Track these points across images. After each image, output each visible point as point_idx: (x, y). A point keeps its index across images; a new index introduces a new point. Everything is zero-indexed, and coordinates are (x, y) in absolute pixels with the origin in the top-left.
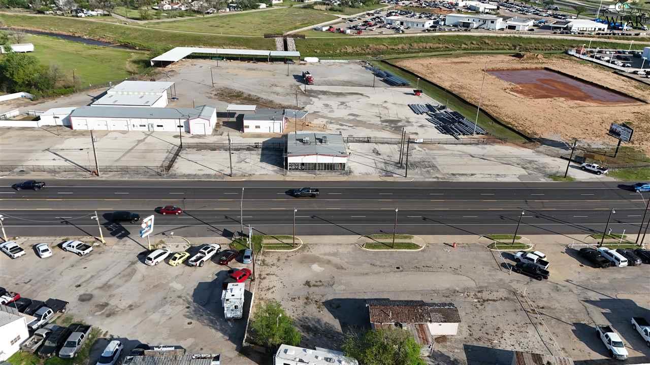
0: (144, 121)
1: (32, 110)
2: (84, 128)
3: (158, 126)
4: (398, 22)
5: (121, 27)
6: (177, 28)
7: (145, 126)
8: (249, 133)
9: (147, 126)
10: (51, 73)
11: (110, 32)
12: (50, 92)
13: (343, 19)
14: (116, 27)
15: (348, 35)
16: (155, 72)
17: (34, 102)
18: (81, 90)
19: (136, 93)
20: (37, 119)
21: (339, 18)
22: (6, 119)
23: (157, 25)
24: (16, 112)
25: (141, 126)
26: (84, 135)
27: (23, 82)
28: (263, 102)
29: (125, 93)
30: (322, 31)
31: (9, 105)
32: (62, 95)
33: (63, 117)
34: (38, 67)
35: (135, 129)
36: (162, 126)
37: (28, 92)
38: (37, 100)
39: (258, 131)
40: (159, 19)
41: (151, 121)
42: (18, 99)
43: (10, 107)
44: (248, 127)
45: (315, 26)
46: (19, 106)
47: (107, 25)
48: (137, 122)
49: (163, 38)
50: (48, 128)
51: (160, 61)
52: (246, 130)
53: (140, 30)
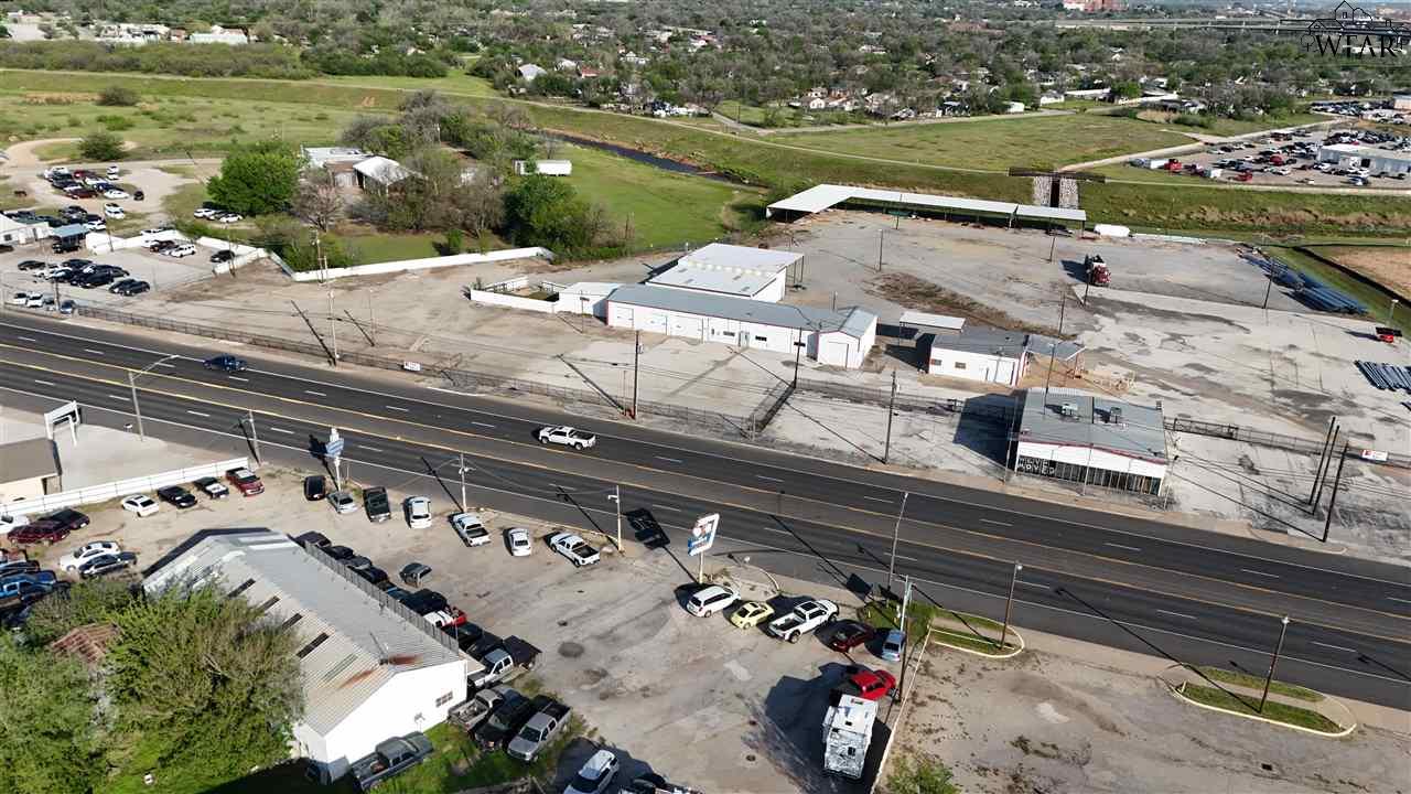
0: (734, 326)
1: (548, 282)
2: (627, 325)
3: (758, 338)
4: (1357, 160)
5: (725, 140)
6: (828, 146)
7: (733, 334)
8: (939, 377)
9: (737, 336)
10: (591, 218)
11: (705, 148)
12: (583, 251)
13: (1207, 144)
14: (717, 140)
15: (1214, 180)
16: (770, 232)
17: (555, 268)
18: (635, 254)
19: (728, 269)
20: (554, 298)
21: (1196, 140)
22: (506, 293)
23: (791, 139)
24: (522, 282)
25: (726, 333)
26: (624, 338)
27: (544, 229)
28: (982, 313)
29: (710, 266)
30: (1149, 168)
31: (513, 267)
32: (602, 258)
33: (595, 300)
34: (571, 203)
35: (714, 339)
36: (765, 339)
37: (546, 247)
38: (560, 263)
39: (960, 374)
40: (797, 127)
41: (746, 327)
42: (530, 259)
43: (515, 270)
44: (938, 363)
45: (1134, 157)
46: (529, 271)
47: (701, 134)
48: (720, 325)
49: (798, 165)
50: (568, 316)
51: (785, 210)
52: (933, 369)
53: (758, 147)
